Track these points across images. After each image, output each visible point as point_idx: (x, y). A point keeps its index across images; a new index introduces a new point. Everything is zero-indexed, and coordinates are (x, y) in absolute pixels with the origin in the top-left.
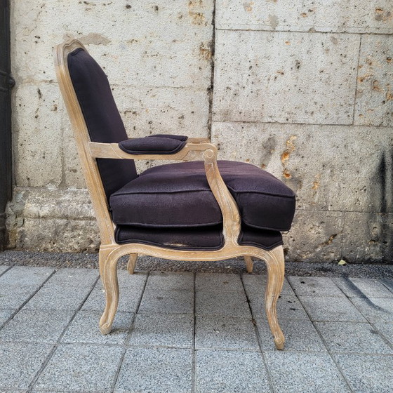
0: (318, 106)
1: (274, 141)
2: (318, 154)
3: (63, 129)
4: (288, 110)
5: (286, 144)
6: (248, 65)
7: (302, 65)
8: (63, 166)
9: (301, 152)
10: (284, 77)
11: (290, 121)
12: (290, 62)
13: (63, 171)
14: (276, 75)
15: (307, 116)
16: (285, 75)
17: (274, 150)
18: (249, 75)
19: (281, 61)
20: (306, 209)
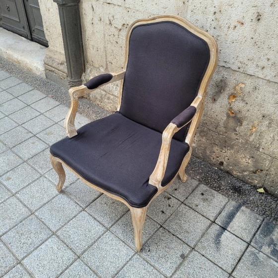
0: (270, 63)
1: (225, 83)
2: (261, 106)
3: (104, 35)
4: (241, 59)
5: (235, 88)
6: (213, 10)
7: (262, 18)
8: (106, 58)
9: (246, 99)
10: (243, 27)
12: (251, 14)
13: (106, 62)
14: (236, 24)
15: (257, 70)
16: (245, 25)
17: (224, 90)
18: (213, 20)
19: (243, 11)
20: (242, 143)
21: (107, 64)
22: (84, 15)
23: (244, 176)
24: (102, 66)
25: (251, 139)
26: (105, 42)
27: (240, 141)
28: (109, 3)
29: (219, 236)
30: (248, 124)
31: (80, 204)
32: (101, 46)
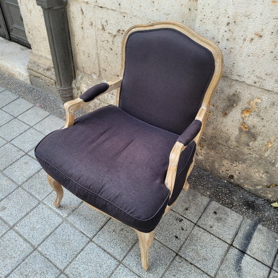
1: (238, 97)
3: (97, 40)
4: (257, 74)
5: (249, 103)
6: (226, 20)
8: (99, 65)
9: (262, 114)
10: (262, 40)
11: (258, 85)
12: (272, 26)
13: (99, 69)
14: (253, 36)
15: (276, 85)
16: (264, 39)
17: (237, 105)
18: (226, 31)
19: (261, 23)
20: (255, 158)
21: (100, 71)
22: (72, 19)
23: (256, 190)
24: (94, 73)
25: (266, 155)
26: (97, 48)
27: (254, 156)
28: (101, 7)
29: (239, 261)
30: (263, 140)
31: (86, 234)
32: (93, 52)
